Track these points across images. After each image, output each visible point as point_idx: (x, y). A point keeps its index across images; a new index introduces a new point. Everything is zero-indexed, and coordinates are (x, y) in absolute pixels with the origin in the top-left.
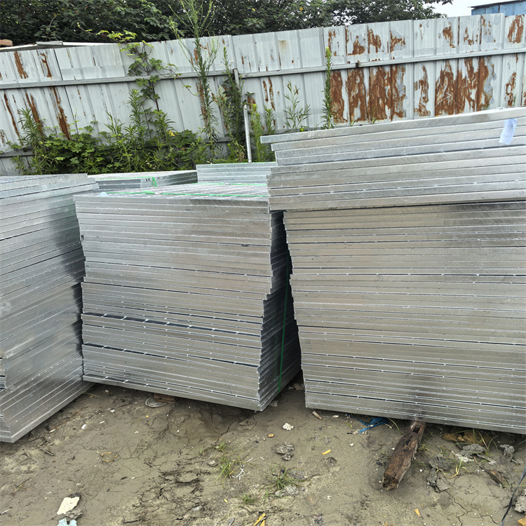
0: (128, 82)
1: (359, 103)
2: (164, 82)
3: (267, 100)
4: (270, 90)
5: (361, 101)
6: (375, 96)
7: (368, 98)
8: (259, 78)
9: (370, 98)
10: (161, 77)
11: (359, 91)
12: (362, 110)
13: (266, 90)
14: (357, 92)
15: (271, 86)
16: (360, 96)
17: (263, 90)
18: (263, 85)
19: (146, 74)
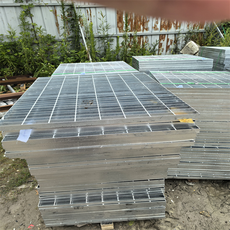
0: (15, 6)
1: (130, 23)
2: (36, 7)
3: (88, 20)
4: (90, 15)
5: (131, 22)
6: (137, 20)
7: (134, 21)
8: (85, 8)
9: (135, 21)
10: (34, 4)
11: (131, 17)
12: (131, 26)
13: (88, 15)
14: (130, 18)
15: (91, 12)
16: (131, 20)
17: (87, 14)
18: (87, 12)
19: (26, 2)
